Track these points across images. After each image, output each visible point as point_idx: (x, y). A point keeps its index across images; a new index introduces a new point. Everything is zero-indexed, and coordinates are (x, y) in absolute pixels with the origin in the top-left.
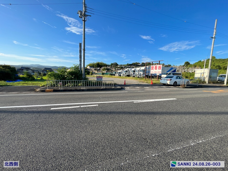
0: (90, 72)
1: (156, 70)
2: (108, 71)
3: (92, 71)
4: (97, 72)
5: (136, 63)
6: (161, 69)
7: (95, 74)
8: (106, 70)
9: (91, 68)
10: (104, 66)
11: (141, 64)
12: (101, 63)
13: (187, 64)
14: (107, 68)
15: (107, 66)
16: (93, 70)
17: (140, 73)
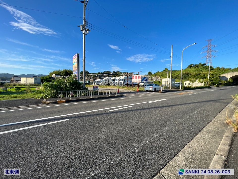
1: (136, 80)
5: (108, 71)
6: (140, 79)
9: (58, 77)
11: (112, 72)
12: (69, 71)
13: (150, 73)
17: (121, 82)
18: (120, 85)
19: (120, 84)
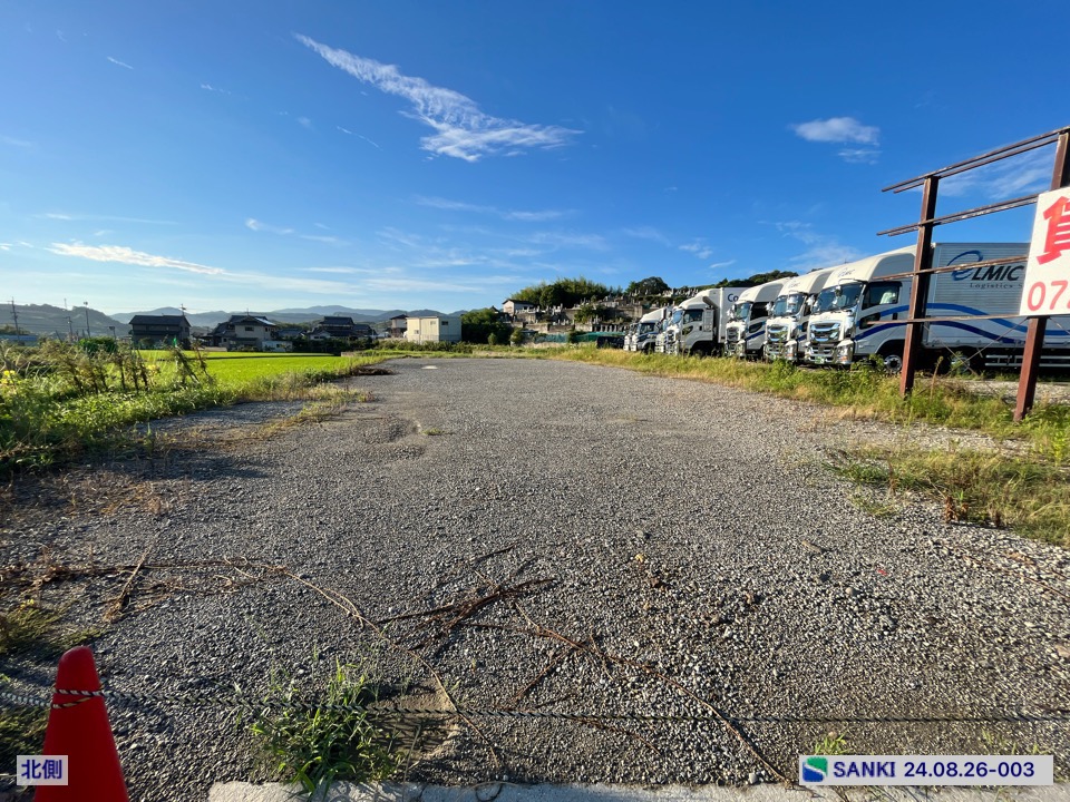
0: (510, 330)
2: (607, 319)
3: (525, 324)
4: (545, 331)
7: (536, 342)
8: (597, 320)
9: (523, 311)
10: (588, 297)
12: (577, 285)
14: (599, 308)
15: (607, 294)
16: (529, 319)
17: (827, 317)
18: (809, 353)
19: (814, 345)
